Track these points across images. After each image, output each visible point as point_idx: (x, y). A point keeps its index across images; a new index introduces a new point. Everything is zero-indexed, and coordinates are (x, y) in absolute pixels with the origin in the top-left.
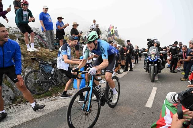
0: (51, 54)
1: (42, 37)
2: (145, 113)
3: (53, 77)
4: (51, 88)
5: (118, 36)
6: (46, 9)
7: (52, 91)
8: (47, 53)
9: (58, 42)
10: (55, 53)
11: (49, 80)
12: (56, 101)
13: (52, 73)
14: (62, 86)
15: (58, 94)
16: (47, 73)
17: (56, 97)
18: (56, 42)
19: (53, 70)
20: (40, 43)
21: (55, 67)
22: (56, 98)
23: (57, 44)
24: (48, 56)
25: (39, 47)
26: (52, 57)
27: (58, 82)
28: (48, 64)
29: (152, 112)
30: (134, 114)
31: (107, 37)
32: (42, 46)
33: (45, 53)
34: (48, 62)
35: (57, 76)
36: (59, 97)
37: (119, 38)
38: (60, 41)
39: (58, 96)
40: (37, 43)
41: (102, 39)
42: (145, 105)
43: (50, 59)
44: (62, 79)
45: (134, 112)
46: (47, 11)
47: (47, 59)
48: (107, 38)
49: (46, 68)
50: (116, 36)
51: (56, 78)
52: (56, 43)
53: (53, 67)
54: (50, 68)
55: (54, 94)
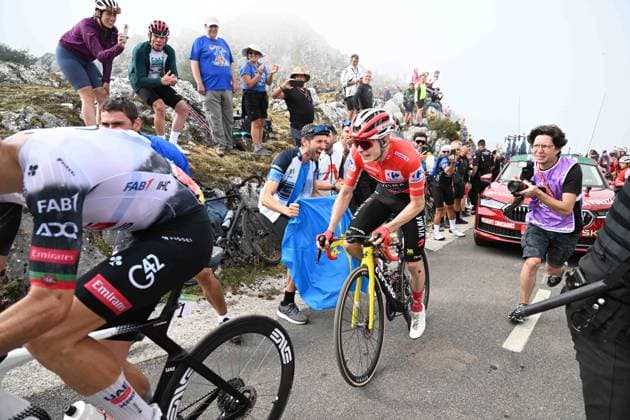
0: (223, 166)
1: (199, 112)
2: (497, 366)
3: (228, 237)
4: (223, 268)
5: (439, 108)
6: (211, 26)
7: (223, 278)
8: (213, 162)
9: (246, 127)
10: (237, 162)
12: (235, 307)
13: (226, 223)
14: (253, 266)
15: (242, 289)
16: (213, 224)
17: (233, 297)
18: (238, 127)
19: (230, 214)
20: (194, 131)
21: (234, 206)
22: (235, 298)
23: (243, 133)
24: (216, 172)
25: (190, 143)
26: (227, 176)
27: (243, 252)
28: (216, 195)
29: (523, 367)
30: (462, 367)
31: (402, 111)
32: (199, 140)
33: (207, 161)
34: (217, 191)
35: (240, 234)
36: (244, 296)
37: (443, 117)
38: (253, 124)
39: (242, 293)
40: (185, 128)
42: (502, 343)
43: (222, 181)
44: (254, 244)
45: (464, 362)
47: (213, 180)
50: (434, 109)
51: (237, 239)
52: (240, 130)
53: (229, 207)
54: (220, 209)
55: (230, 288)
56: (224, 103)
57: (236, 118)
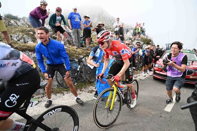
0: (78, 52)
1: (70, 35)
2: (163, 116)
3: (79, 74)
4: (77, 83)
5: (144, 35)
6: (75, 9)
7: (77, 86)
8: (74, 51)
9: (84, 40)
10: (81, 51)
11: (75, 76)
12: (81, 95)
13: (78, 69)
14: (86, 82)
15: (83, 90)
16: (74, 70)
18: (82, 40)
19: (79, 67)
20: (68, 41)
21: (81, 64)
22: (81, 92)
23: (83, 42)
24: (75, 54)
25: (67, 45)
26: (79, 55)
27: (83, 79)
28: (75, 61)
29: (170, 116)
30: (151, 116)
31: (132, 35)
32: (70, 44)
33: (73, 50)
34: (75, 59)
35: (82, 73)
36: (83, 92)
37: (146, 38)
38: (86, 39)
39: (83, 91)
40: (66, 40)
41: (128, 37)
42: (164, 109)
43: (77, 57)
44: (86, 76)
45: (152, 114)
46: (76, 11)
47: (74, 56)
48: (132, 37)
49: (73, 65)
50: (143, 35)
51: (81, 75)
53: (79, 64)
54: (76, 65)
55: (79, 89)
56: (78, 33)
57: (81, 37)
